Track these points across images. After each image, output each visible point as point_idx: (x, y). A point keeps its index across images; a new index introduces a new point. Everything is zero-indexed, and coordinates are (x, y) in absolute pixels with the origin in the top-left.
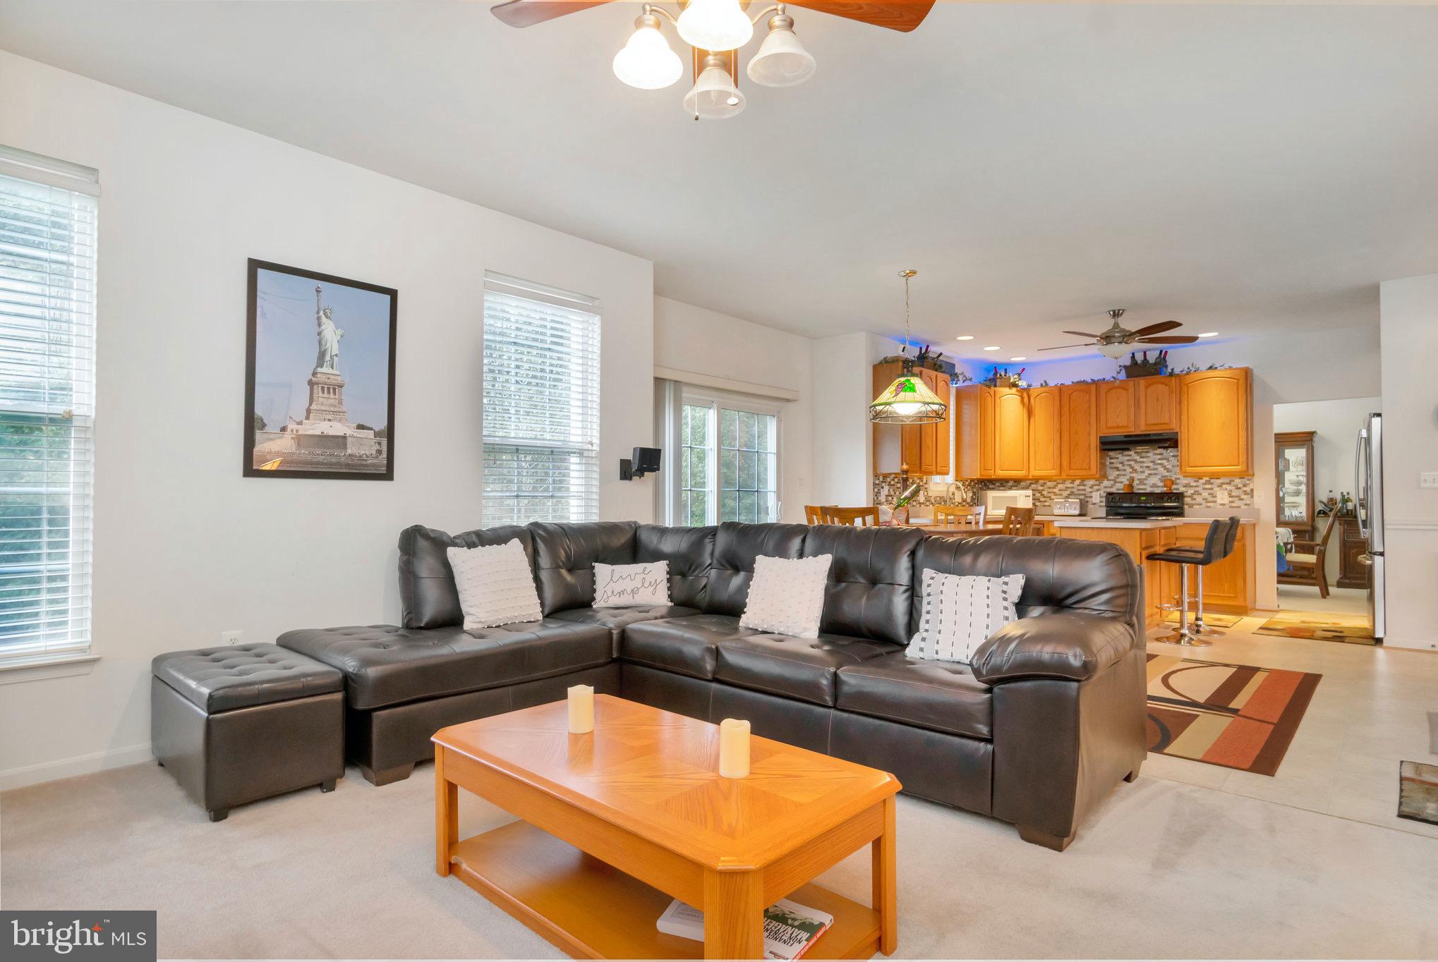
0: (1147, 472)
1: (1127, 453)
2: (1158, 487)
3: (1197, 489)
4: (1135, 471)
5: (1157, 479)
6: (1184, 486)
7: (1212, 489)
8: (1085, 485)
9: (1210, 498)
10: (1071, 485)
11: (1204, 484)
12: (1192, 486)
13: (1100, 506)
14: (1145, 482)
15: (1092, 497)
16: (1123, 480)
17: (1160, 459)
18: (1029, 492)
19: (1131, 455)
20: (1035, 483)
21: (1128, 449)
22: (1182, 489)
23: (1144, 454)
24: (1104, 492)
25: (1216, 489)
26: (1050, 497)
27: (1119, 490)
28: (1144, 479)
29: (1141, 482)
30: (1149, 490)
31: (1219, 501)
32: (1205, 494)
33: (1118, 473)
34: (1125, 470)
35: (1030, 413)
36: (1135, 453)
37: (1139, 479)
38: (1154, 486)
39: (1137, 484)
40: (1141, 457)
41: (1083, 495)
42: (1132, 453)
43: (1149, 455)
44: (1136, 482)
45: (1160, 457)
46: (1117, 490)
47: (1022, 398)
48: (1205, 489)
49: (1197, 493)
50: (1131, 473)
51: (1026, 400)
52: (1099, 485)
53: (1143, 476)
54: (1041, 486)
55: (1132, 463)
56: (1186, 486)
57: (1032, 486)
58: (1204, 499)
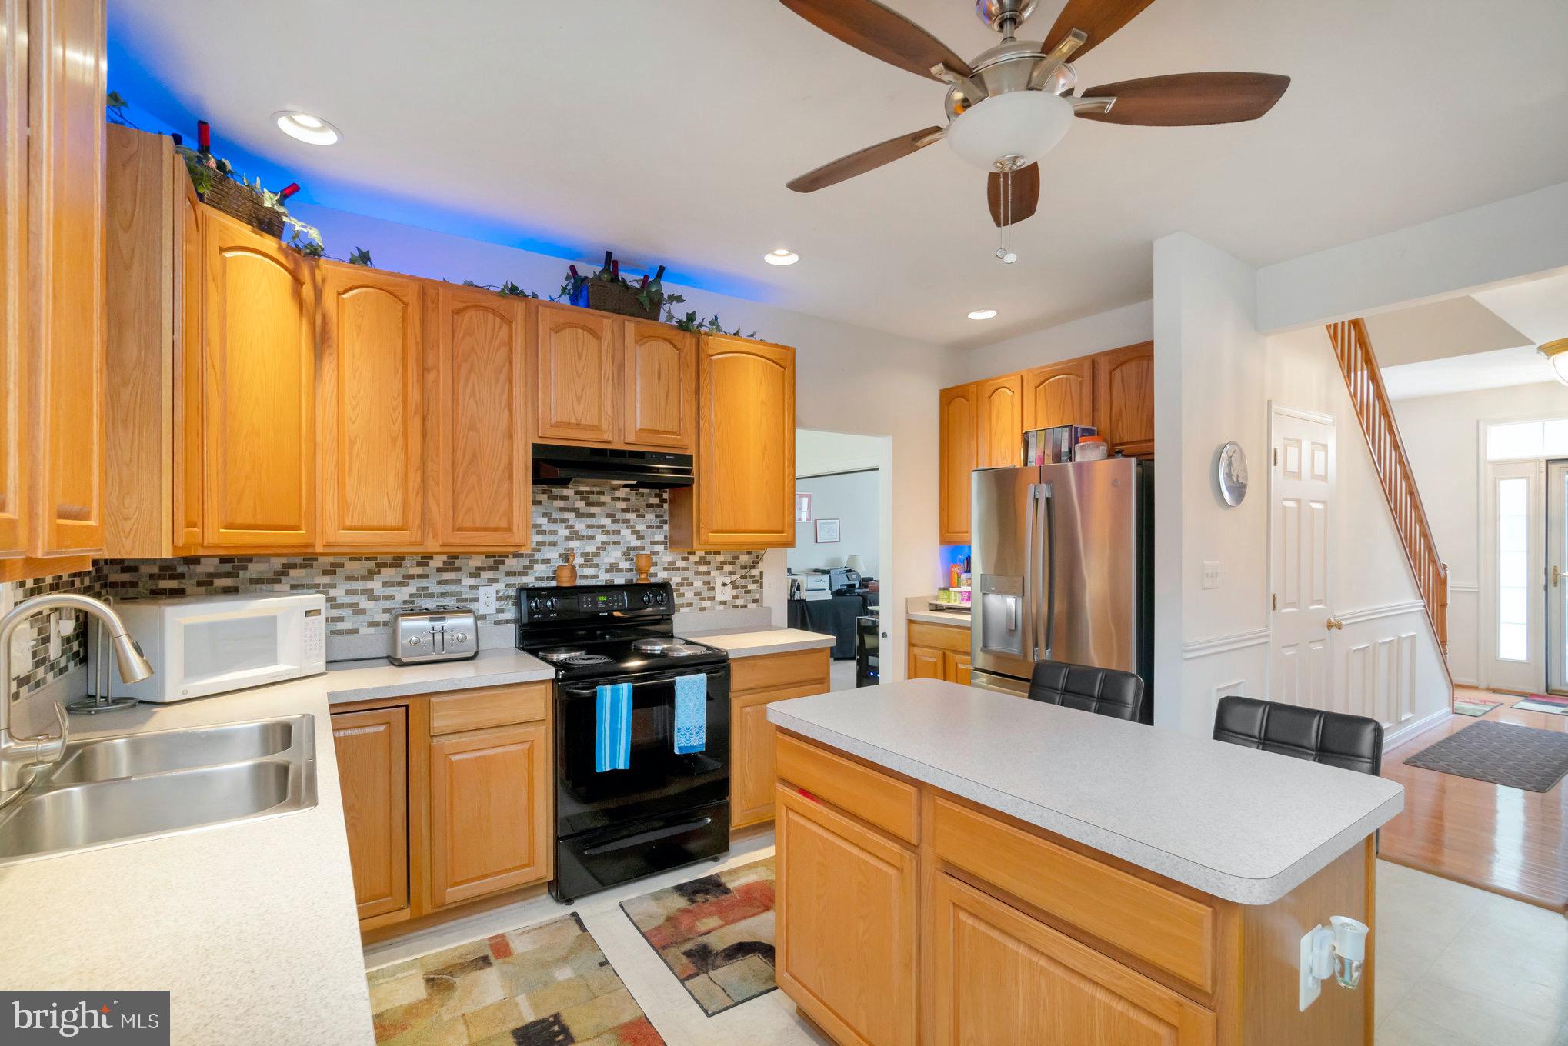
0: (601, 538)
1: (556, 491)
2: (620, 570)
3: (686, 574)
4: (575, 535)
5: (619, 554)
6: (665, 569)
7: (708, 573)
8: (459, 569)
9: (706, 593)
10: (419, 570)
11: (696, 564)
12: (678, 569)
13: (497, 622)
14: (596, 560)
15: (476, 600)
16: (548, 556)
17: (624, 510)
18: (317, 600)
19: (566, 498)
20: (301, 567)
21: (564, 483)
22: (661, 576)
23: (593, 498)
24: (508, 586)
25: (714, 573)
26: (354, 606)
27: (541, 579)
28: (596, 555)
29: (590, 560)
30: (603, 578)
31: (719, 597)
32: (698, 584)
33: (539, 538)
34: (555, 532)
35: (321, 340)
36: (577, 493)
37: (584, 554)
38: (613, 568)
39: (581, 566)
40: (589, 504)
41: (452, 594)
42: (568, 492)
43: (603, 499)
44: (579, 560)
45: (623, 505)
46: (537, 579)
47: (297, 282)
48: (698, 574)
49: (686, 582)
50: (568, 538)
51: (307, 291)
52: (496, 569)
53: (591, 548)
54: (325, 573)
55: (570, 516)
56: (670, 568)
57: (293, 573)
58: (697, 594)
